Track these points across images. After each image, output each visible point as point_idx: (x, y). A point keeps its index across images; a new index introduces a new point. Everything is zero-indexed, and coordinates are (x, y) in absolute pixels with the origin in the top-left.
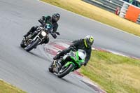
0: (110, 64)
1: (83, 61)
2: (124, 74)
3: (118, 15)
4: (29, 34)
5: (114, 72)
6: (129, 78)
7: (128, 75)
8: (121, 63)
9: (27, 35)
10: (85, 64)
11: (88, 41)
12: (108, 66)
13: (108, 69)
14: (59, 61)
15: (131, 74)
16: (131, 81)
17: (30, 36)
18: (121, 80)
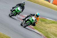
2: (53, 28)
3: (50, 2)
5: (48, 27)
6: (55, 30)
8: (51, 23)
12: (46, 25)
13: (45, 26)
15: (56, 28)
18: (51, 31)
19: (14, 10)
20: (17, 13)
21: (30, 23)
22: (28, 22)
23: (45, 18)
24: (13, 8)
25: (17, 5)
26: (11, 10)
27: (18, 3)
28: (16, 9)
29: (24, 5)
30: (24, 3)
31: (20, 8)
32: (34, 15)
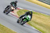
1: (30, 19)
4: (6, 8)
7: (35, 18)
9: (6, 9)
10: (30, 20)
11: (31, 12)
14: (21, 19)
16: (36, 20)
17: (7, 9)
23: (28, 10)
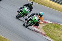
0: (60, 30)
19: (21, 11)
20: (24, 14)
21: (32, 23)
22: (30, 21)
24: (20, 9)
25: (24, 6)
26: (18, 11)
27: (26, 4)
28: (23, 10)
29: (32, 5)
30: (32, 3)
31: (28, 8)
32: (37, 15)
